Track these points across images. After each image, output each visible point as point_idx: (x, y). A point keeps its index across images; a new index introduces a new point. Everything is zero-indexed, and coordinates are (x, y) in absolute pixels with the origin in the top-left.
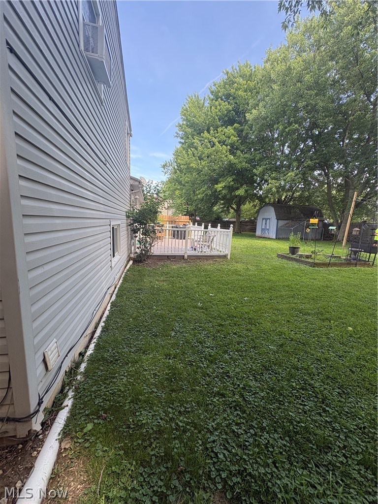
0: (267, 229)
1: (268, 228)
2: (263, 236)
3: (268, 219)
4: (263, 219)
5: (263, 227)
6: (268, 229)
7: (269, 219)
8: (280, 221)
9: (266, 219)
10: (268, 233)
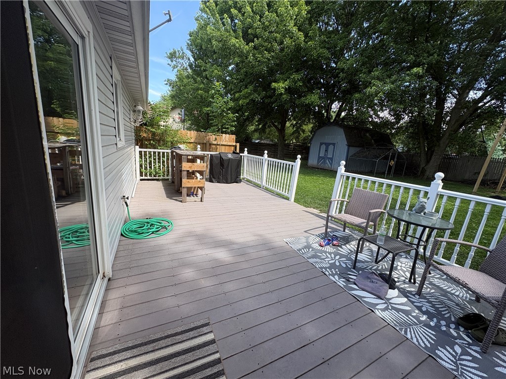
0: (329, 158)
1: (330, 156)
2: (322, 166)
3: (331, 144)
4: (321, 144)
5: (322, 155)
6: (331, 159)
7: (334, 144)
8: (351, 148)
9: (327, 145)
10: (331, 164)
